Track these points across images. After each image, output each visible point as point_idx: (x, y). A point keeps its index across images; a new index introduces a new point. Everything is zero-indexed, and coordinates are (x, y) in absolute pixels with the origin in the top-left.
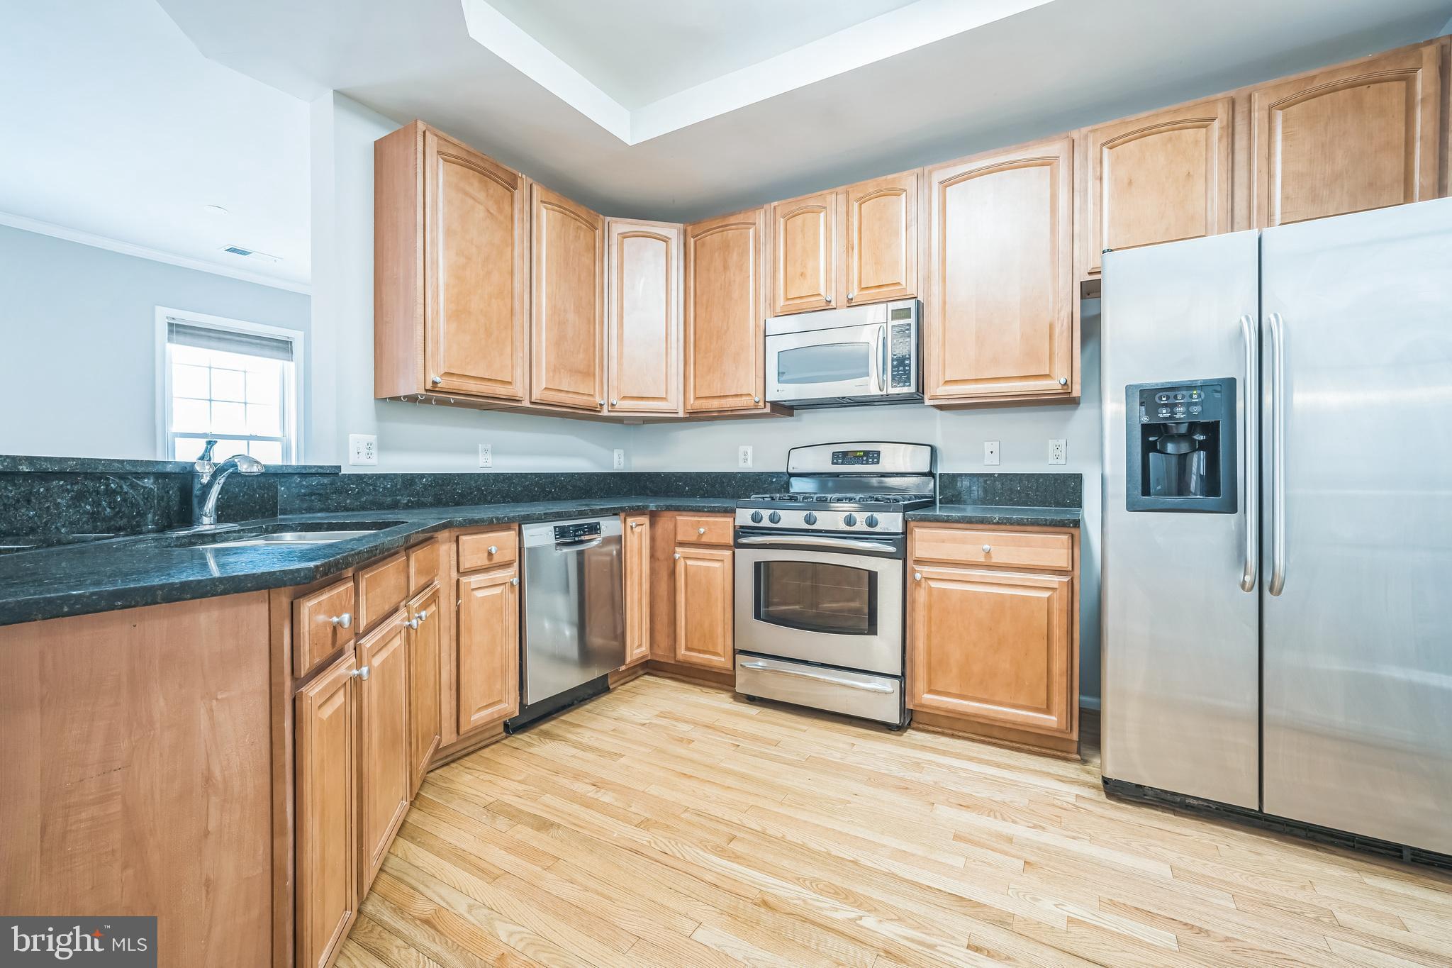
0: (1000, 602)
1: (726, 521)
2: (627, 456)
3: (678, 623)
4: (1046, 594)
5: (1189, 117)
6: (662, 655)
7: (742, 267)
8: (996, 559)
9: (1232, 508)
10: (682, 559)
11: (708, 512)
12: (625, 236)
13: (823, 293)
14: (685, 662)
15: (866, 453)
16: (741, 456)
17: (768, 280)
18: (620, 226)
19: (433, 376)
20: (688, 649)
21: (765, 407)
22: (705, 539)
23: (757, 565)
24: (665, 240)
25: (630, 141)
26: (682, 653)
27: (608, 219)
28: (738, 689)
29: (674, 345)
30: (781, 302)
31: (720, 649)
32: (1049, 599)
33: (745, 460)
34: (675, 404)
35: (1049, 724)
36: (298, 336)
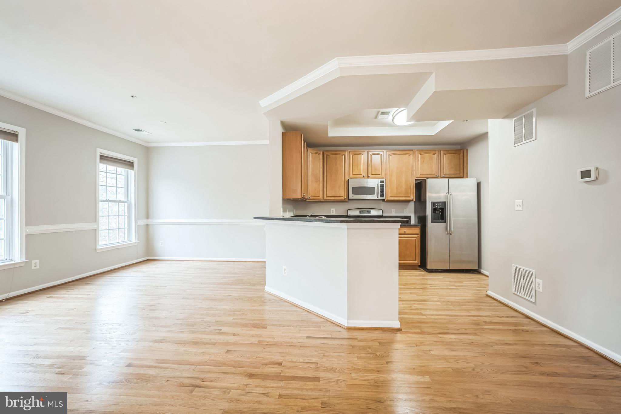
0: (407, 241)
4: (415, 239)
5: (432, 152)
8: (406, 233)
9: (445, 222)
12: (312, 153)
13: (362, 174)
15: (368, 211)
16: (332, 211)
21: (348, 199)
24: (319, 154)
27: (310, 148)
32: (416, 239)
33: (333, 212)
34: (321, 197)
35: (415, 263)
36: (136, 161)
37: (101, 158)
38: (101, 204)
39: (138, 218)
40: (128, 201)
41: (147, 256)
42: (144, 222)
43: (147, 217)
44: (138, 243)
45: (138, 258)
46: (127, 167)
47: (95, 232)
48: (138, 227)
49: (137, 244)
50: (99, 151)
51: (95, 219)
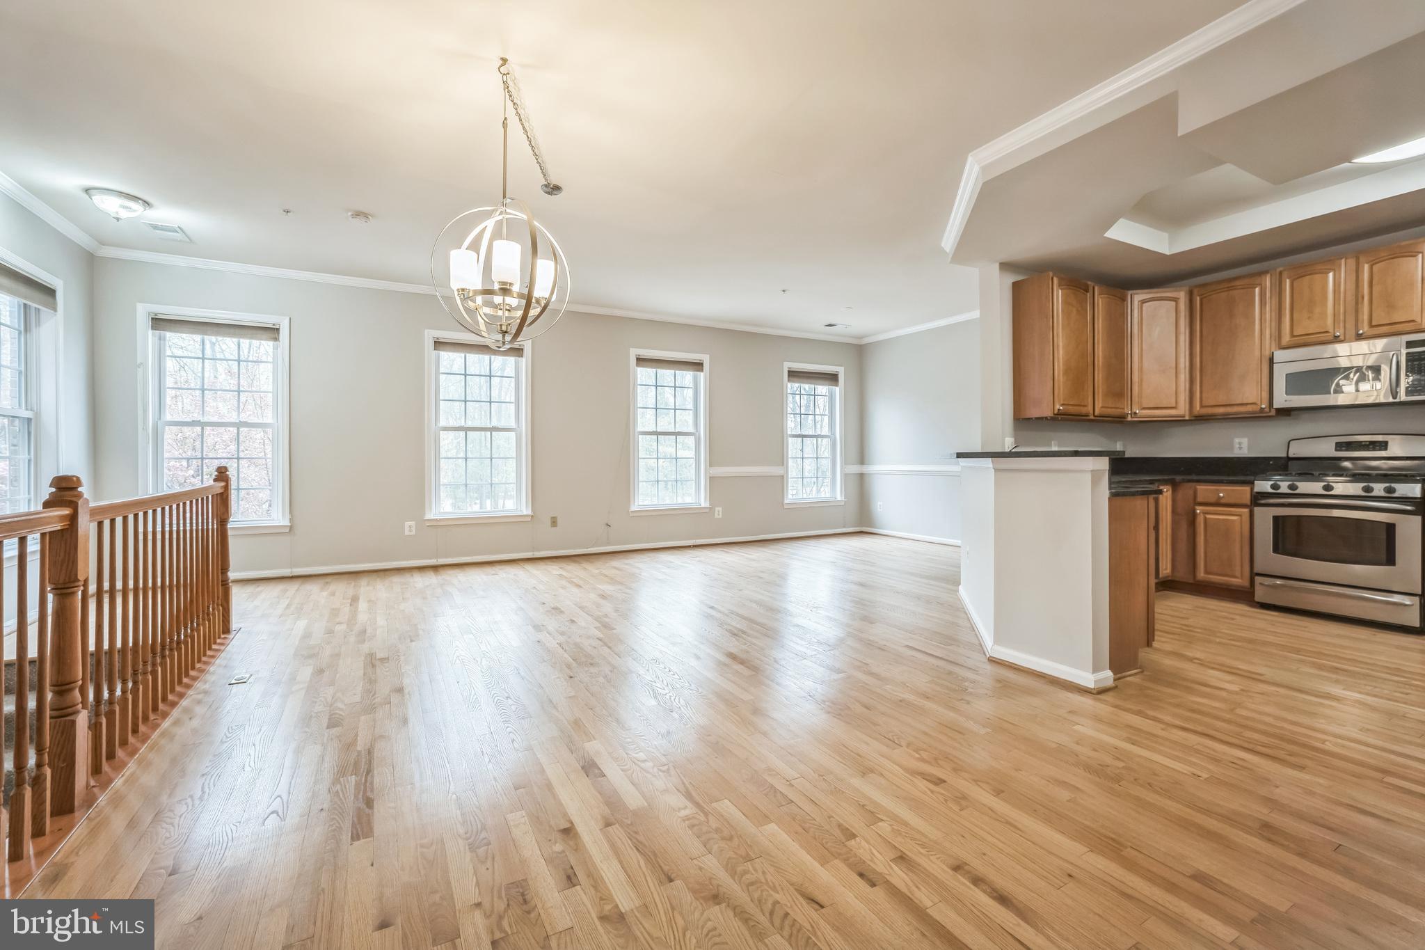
1: (1247, 489)
2: (1124, 446)
3: (1198, 557)
6: (1182, 575)
7: (1249, 316)
10: (1202, 514)
11: (1227, 483)
12: (1143, 302)
13: (1331, 330)
14: (1203, 582)
15: (1373, 443)
16: (1236, 446)
17: (1273, 324)
18: (1139, 296)
19: (1057, 407)
20: (1206, 572)
21: (1270, 411)
22: (1223, 501)
23: (1276, 519)
24: (1176, 300)
25: (1167, 252)
26: (1201, 575)
27: (1130, 292)
28: (1257, 599)
29: (1182, 371)
30: (1286, 338)
31: (1238, 573)
33: (1241, 448)
34: (1182, 410)
36: (841, 371)
37: (789, 376)
38: (790, 440)
39: (845, 462)
40: (831, 436)
41: (861, 525)
42: (854, 469)
43: (862, 459)
44: (845, 502)
45: (844, 527)
46: (827, 382)
47: (782, 480)
48: (846, 476)
49: (843, 504)
50: (788, 365)
51: (782, 461)
